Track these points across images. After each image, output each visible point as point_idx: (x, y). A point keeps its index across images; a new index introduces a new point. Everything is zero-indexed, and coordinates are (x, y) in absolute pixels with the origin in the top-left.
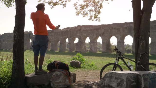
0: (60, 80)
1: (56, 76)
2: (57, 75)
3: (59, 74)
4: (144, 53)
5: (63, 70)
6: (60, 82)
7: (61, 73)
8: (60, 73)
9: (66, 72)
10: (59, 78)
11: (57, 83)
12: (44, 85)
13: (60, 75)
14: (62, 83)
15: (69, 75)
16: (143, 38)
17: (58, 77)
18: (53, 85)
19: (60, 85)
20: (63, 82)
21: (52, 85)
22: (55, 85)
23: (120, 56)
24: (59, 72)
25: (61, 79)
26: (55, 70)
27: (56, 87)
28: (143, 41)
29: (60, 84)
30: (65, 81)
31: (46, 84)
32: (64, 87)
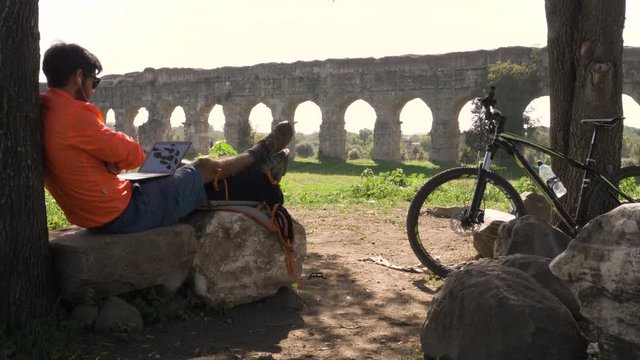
0: (247, 258)
1: (221, 235)
2: (227, 231)
3: (236, 227)
4: (610, 120)
5: (255, 206)
6: (245, 270)
7: (246, 218)
8: (241, 219)
9: (270, 217)
10: (240, 246)
11: (228, 272)
12: (160, 289)
13: (244, 230)
14: (255, 272)
15: (286, 233)
16: (599, 51)
17: (232, 240)
18: (211, 286)
19: (245, 287)
20: (259, 269)
21: (201, 285)
22: (220, 285)
23: (502, 134)
24: (236, 216)
25: (248, 251)
26: (214, 203)
27: (222, 295)
28: (604, 67)
29: (246, 280)
30: (270, 262)
31: (174, 283)
32: (264, 293)
